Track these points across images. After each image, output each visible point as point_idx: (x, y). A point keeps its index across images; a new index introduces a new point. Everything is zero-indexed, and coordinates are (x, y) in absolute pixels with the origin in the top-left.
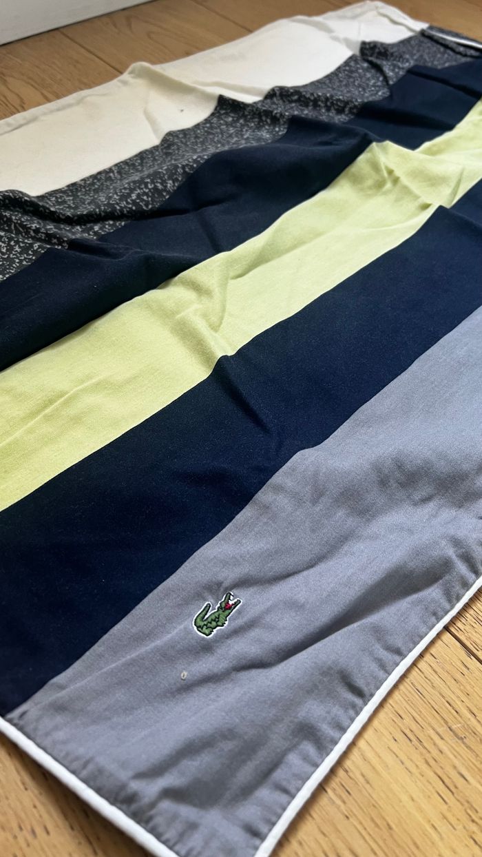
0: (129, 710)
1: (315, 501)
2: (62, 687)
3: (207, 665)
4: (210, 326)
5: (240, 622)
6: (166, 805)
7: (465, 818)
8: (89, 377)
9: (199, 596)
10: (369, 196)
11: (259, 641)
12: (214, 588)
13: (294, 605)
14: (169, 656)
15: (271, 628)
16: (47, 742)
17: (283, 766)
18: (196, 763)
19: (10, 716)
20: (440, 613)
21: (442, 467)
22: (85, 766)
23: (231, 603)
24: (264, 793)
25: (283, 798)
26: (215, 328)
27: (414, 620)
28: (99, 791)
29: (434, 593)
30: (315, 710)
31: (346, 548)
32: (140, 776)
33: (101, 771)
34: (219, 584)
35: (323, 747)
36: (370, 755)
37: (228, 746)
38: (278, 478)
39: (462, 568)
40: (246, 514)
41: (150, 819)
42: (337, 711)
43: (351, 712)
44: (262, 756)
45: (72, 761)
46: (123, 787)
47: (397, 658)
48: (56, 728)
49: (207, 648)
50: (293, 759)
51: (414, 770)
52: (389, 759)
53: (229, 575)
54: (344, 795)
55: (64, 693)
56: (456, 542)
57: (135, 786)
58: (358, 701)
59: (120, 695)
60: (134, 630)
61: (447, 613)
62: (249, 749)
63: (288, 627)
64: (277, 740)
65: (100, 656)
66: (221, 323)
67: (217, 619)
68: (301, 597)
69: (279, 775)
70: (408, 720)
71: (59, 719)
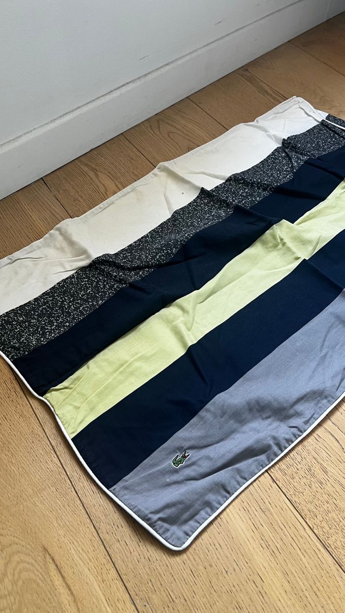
0: (149, 490)
1: (222, 417)
2: (127, 481)
3: (176, 477)
4: (187, 328)
5: (189, 463)
6: (159, 522)
7: (259, 538)
8: (137, 354)
9: (175, 451)
10: (270, 251)
11: (195, 471)
12: (180, 449)
13: (208, 458)
14: (163, 473)
15: (199, 466)
16: (122, 499)
17: (199, 515)
18: (170, 511)
19: (110, 489)
20: (264, 465)
21: (275, 404)
22: (135, 508)
23: (186, 455)
24: (192, 523)
25: (198, 525)
26: (189, 330)
27: (253, 467)
28: (139, 516)
29: (263, 457)
30: (211, 497)
31: (232, 436)
32: (152, 513)
33: (139, 510)
34: (182, 448)
35: (213, 509)
36: (230, 514)
37: (180, 506)
38: (208, 406)
39: (275, 448)
40: (194, 420)
41: (155, 526)
42: (220, 498)
43: (225, 499)
44: (191, 511)
45: (130, 506)
46: (147, 516)
47: (245, 481)
48: (125, 495)
49: (176, 471)
50: (203, 513)
51: (245, 521)
52: (237, 516)
53: (187, 444)
54: (219, 526)
55: (128, 483)
56: (274, 438)
57: (150, 516)
58: (228, 495)
59: (146, 485)
60: (151, 462)
61: (267, 465)
62: (187, 508)
63: (205, 466)
64: (197, 506)
65: (139, 471)
66: (192, 327)
67: (180, 461)
68: (212, 455)
69: (197, 517)
70: (245, 504)
71: (126, 492)
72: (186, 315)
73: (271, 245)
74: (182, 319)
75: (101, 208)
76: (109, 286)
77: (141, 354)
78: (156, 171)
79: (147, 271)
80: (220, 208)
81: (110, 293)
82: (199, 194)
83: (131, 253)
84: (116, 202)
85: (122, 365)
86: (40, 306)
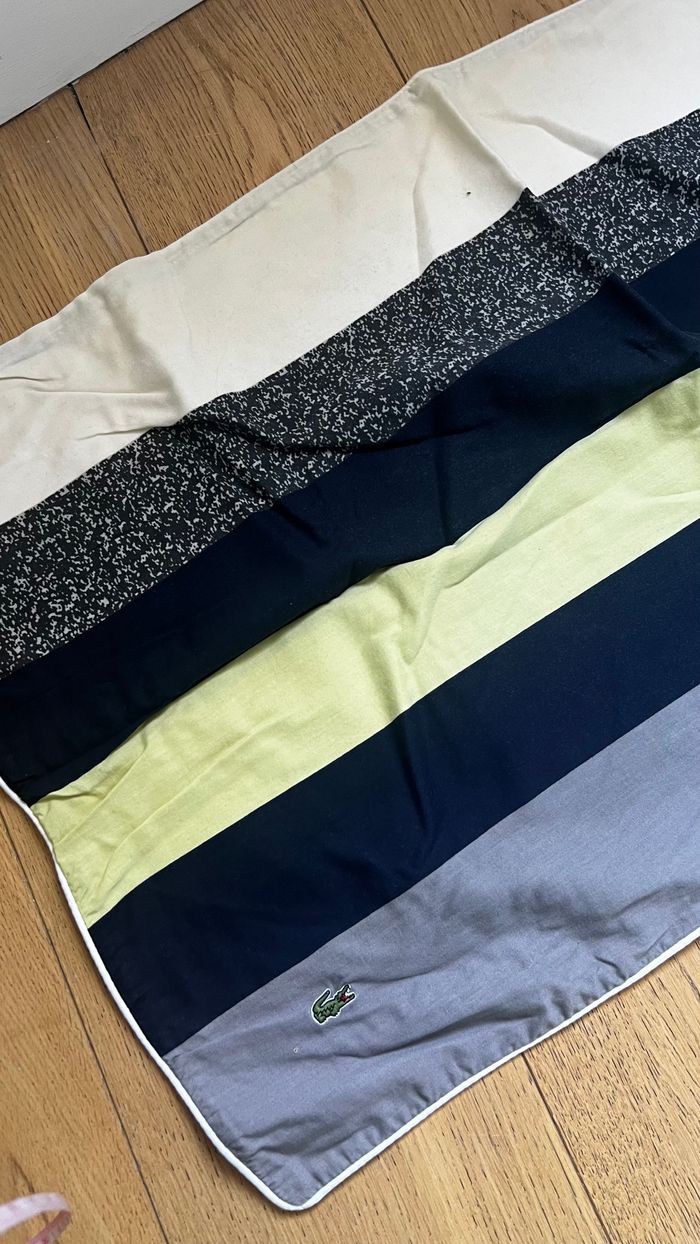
0: (251, 1067)
1: (445, 918)
2: (204, 1039)
3: (315, 1045)
5: (349, 1015)
6: (263, 1154)
7: (473, 1202)
9: (322, 983)
11: (359, 1037)
12: (336, 979)
13: (395, 1013)
14: (287, 1031)
15: (373, 1028)
16: (190, 1086)
17: (351, 1139)
18: (288, 1133)
19: (166, 1057)
20: (518, 1043)
22: (212, 1115)
23: (347, 994)
24: (333, 1154)
25: (345, 1162)
27: (494, 1047)
28: (218, 1136)
29: (520, 1027)
30: (386, 1108)
31: (461, 961)
32: (247, 1136)
33: (222, 1124)
34: (341, 978)
35: (385, 1132)
36: (420, 1140)
37: (315, 1126)
38: (418, 889)
39: (553, 1013)
40: (380, 915)
41: (250, 1161)
42: (404, 1109)
43: (415, 1111)
44: (337, 1133)
45: (204, 1107)
46: (235, 1141)
47: (467, 1074)
48: (196, 1073)
49: (319, 1031)
50: (360, 1137)
51: (449, 1159)
52: (434, 1147)
53: (351, 972)
54: (391, 1164)
55: (207, 1044)
56: (557, 992)
57: (243, 1142)
58: (422, 1103)
59: (245, 1055)
60: (265, 1002)
61: (524, 1045)
62: (329, 1128)
63: (386, 1030)
64: (350, 1126)
65: (236, 1017)
66: (418, 653)
67: (331, 1009)
68: (404, 1006)
69: (346, 1145)
70: (459, 1122)
71: (199, 1066)
72: (407, 619)
73: (678, 420)
74: (395, 628)
75: (227, 222)
76: (220, 500)
77: (279, 718)
78: (402, 97)
79: (328, 461)
80: (563, 269)
81: (223, 523)
82: (515, 207)
83: (293, 390)
84: (274, 204)
85: (229, 743)
86: (40, 538)
